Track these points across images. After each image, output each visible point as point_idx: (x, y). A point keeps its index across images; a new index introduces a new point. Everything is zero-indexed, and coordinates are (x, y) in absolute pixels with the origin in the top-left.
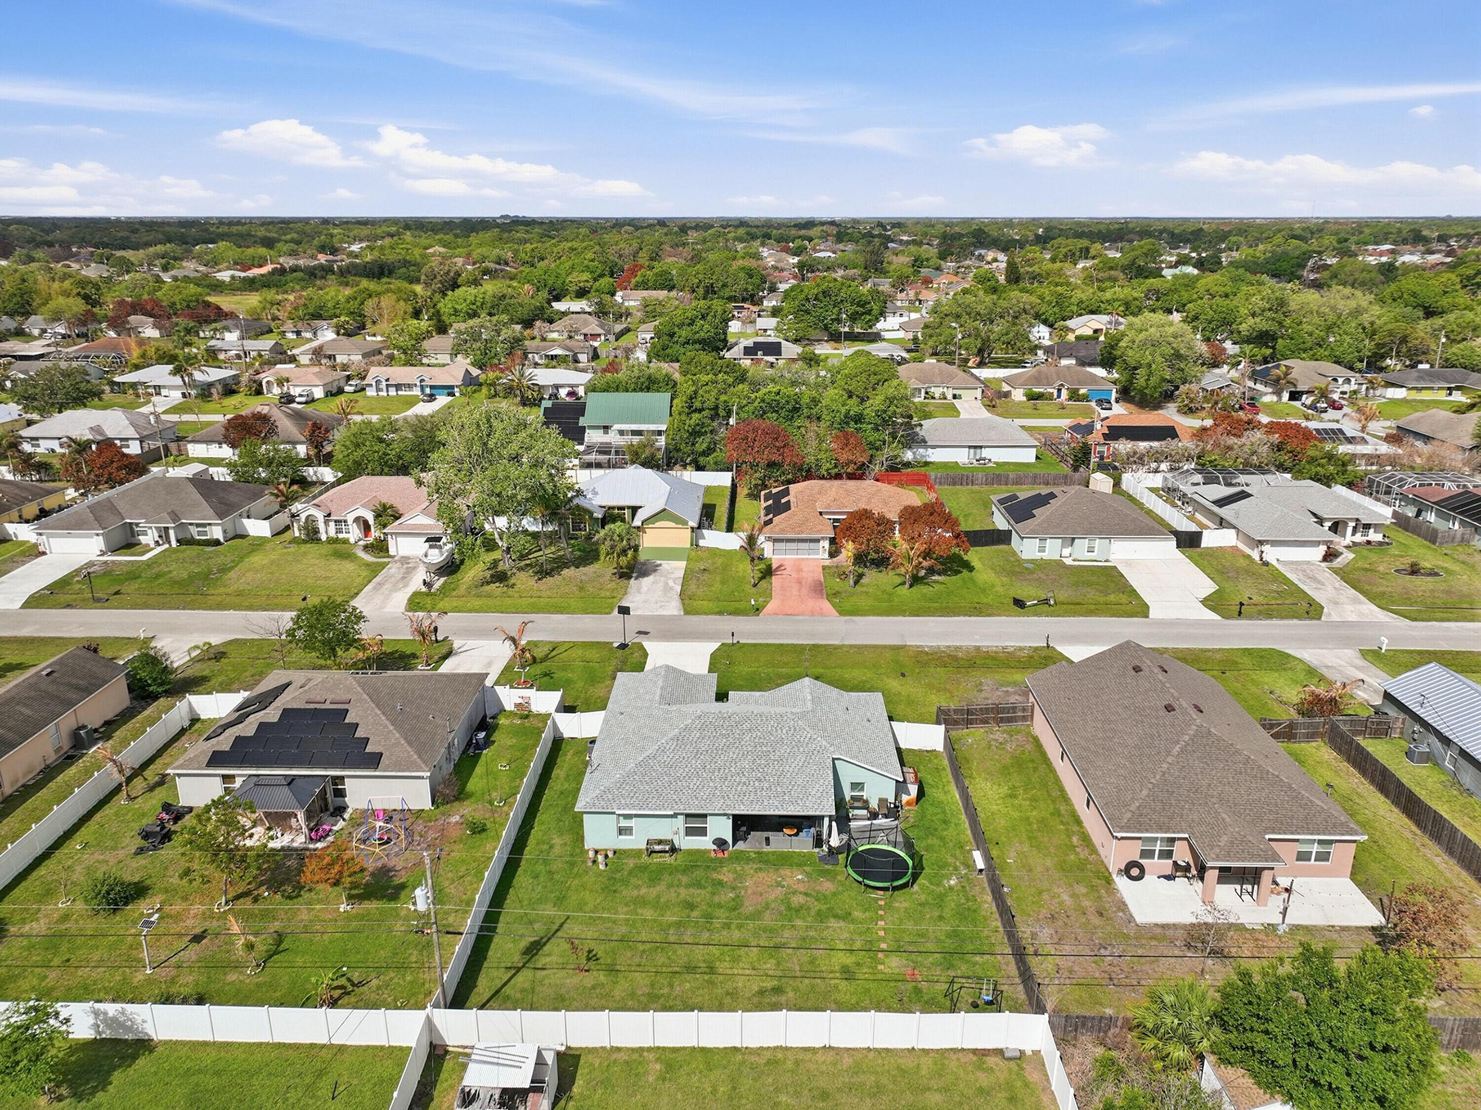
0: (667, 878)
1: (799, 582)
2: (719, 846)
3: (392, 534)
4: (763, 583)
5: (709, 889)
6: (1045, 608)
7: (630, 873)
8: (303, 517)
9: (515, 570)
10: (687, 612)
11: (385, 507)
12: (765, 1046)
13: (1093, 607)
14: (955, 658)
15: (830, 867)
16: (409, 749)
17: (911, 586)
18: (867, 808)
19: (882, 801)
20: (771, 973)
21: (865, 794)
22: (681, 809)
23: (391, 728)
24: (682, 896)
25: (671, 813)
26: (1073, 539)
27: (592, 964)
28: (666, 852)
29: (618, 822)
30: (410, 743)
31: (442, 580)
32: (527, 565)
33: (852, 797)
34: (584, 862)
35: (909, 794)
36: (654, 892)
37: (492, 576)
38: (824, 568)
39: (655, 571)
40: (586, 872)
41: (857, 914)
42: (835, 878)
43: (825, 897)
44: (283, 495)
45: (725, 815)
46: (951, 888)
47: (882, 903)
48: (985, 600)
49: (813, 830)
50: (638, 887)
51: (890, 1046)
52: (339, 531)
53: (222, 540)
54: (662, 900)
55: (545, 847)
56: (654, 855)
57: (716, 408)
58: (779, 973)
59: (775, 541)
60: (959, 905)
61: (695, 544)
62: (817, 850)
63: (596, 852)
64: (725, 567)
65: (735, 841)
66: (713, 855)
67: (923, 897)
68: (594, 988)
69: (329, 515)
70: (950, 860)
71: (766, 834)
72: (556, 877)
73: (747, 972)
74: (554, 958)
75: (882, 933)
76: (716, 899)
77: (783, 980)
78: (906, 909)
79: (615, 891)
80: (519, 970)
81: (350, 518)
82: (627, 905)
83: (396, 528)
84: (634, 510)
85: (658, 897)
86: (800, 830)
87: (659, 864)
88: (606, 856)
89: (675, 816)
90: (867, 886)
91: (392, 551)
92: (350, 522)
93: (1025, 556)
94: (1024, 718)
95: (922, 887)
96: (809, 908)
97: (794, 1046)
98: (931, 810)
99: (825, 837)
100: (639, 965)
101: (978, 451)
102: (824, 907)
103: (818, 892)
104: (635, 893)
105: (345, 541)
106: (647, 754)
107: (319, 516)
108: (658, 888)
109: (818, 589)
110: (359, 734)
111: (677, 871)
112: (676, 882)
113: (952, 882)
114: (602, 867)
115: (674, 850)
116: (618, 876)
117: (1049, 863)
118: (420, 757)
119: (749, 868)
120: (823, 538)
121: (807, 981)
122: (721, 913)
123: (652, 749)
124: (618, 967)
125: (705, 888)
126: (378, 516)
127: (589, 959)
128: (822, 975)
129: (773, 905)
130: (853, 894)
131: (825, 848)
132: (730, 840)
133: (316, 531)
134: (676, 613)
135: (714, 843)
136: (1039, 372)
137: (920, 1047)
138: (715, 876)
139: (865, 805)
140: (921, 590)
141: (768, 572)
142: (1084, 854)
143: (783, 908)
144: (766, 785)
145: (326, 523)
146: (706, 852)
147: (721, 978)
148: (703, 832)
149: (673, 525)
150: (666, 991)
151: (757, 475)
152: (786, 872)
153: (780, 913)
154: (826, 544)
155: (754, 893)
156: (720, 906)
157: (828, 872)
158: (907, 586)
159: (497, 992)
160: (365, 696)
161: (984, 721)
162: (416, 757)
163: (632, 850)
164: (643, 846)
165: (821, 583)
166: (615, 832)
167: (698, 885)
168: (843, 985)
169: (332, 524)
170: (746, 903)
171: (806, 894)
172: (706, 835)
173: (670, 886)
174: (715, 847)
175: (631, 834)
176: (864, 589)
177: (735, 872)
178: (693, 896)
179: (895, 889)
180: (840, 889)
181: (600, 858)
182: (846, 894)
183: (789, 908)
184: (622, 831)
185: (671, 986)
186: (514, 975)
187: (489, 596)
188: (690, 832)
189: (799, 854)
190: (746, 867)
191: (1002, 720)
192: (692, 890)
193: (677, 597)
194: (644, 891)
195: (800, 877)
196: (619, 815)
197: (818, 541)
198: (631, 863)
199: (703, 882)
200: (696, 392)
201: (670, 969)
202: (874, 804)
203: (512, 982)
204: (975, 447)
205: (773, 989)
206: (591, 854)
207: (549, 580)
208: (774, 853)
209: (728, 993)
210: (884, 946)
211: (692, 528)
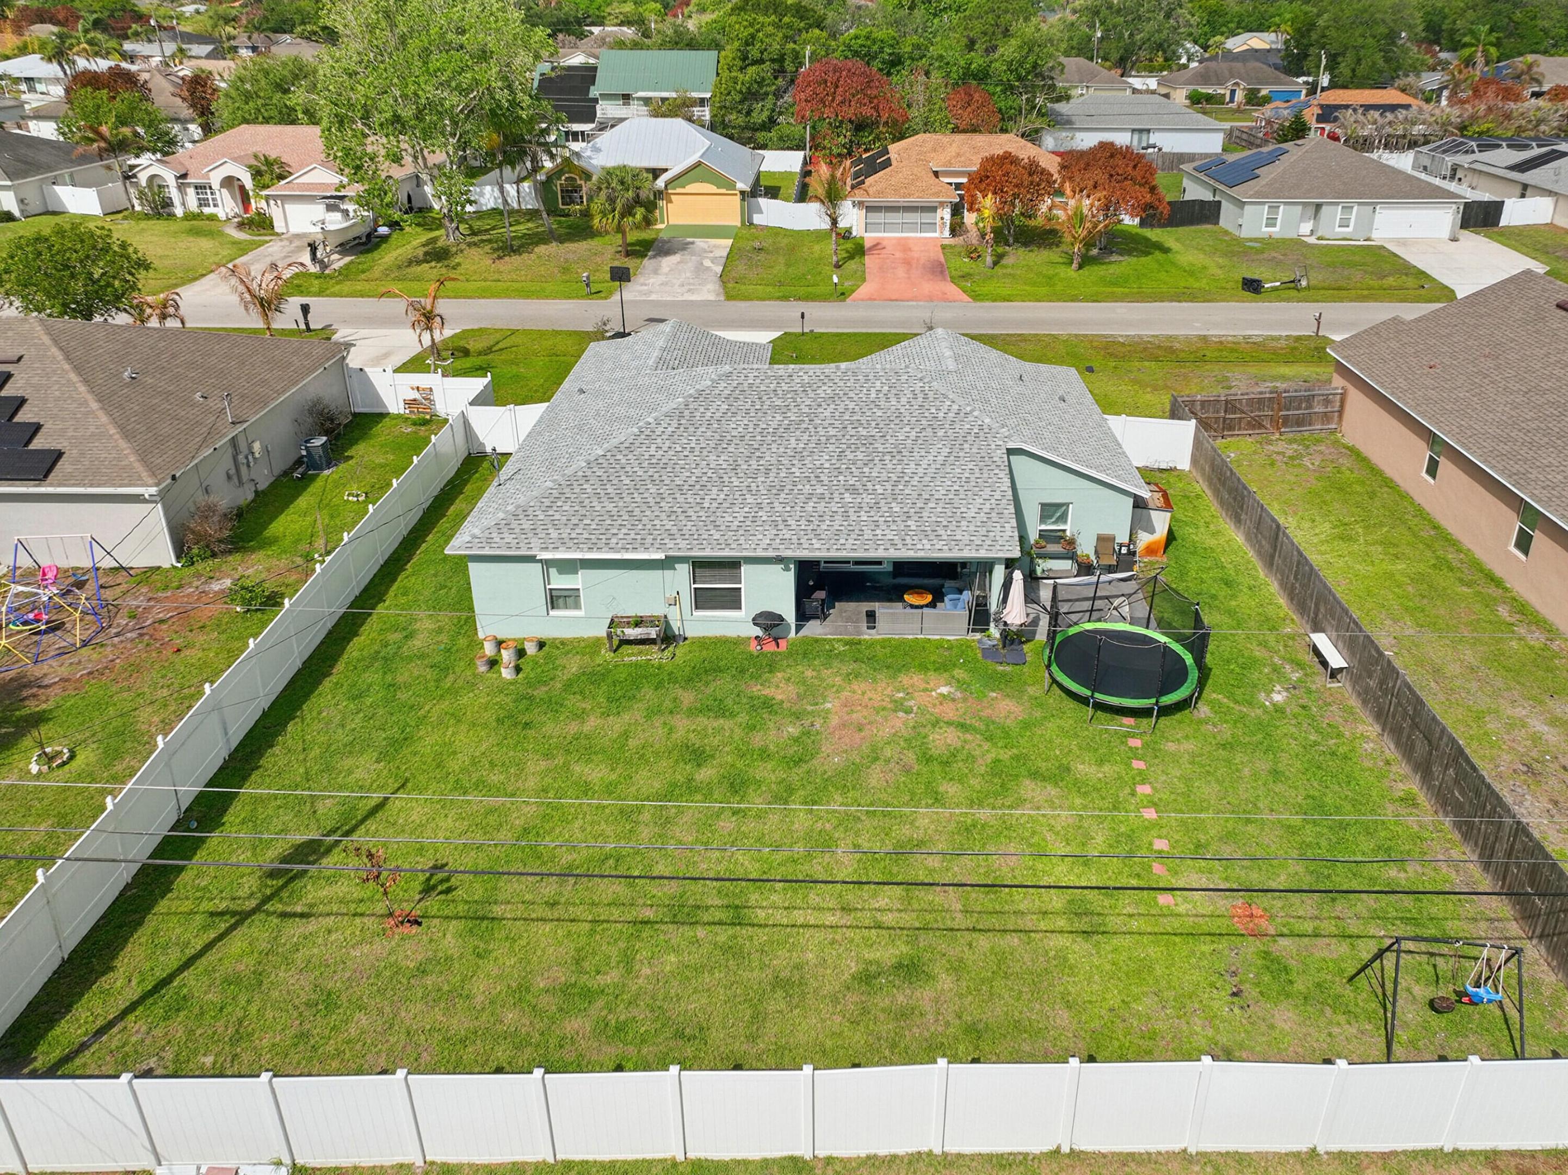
0: (648, 692)
1: (907, 263)
2: (766, 629)
3: (275, 198)
4: (852, 265)
5: (743, 718)
6: (1293, 293)
7: (568, 686)
8: (143, 178)
9: (463, 246)
10: (729, 297)
11: (268, 162)
12: (883, 1152)
13: (1365, 292)
14: (1171, 350)
15: (1009, 669)
16: (123, 444)
17: (1080, 267)
18: (1072, 556)
19: (1104, 541)
20: (888, 919)
21: (1069, 528)
22: (681, 548)
23: (94, 405)
24: (679, 735)
25: (661, 556)
26: (1318, 206)
27: (433, 904)
28: (652, 642)
29: (547, 579)
30: (127, 435)
31: (348, 259)
32: (483, 241)
33: (1043, 535)
34: (471, 663)
35: (1151, 530)
36: (616, 725)
37: (426, 254)
38: (944, 247)
39: (684, 249)
40: (472, 685)
41: (1085, 769)
42: (1022, 692)
43: (1006, 734)
44: (103, 138)
45: (779, 560)
46: (1279, 709)
47: (1135, 743)
48: (1196, 285)
49: (967, 595)
50: (580, 716)
51: (1243, 1148)
52: (203, 203)
53: (17, 213)
54: (632, 743)
55: (397, 636)
56: (626, 649)
57: (781, 59)
58: (909, 919)
59: (870, 209)
60: (1308, 747)
61: (748, 223)
62: (978, 636)
63: (499, 643)
64: (792, 249)
65: (803, 616)
66: (754, 648)
67: (1227, 732)
68: (422, 971)
69: (184, 176)
70: (1258, 653)
71: (866, 606)
72: (402, 696)
73: (830, 919)
74: (341, 889)
75: (1150, 814)
76: (757, 740)
77: (924, 940)
78: (1193, 755)
79: (527, 725)
80: (242, 917)
81: (215, 182)
82: (548, 756)
83: (284, 189)
84: (656, 173)
85: (626, 735)
86: (938, 597)
87: (637, 665)
88: (521, 653)
89: (668, 563)
90: (1099, 706)
91: (279, 226)
92: (216, 185)
93: (1245, 233)
94: (1326, 417)
95: (1216, 707)
96: (971, 758)
97: (967, 1150)
98: (1194, 565)
99: (993, 607)
100: (553, 905)
101: (1144, 137)
102: (1005, 755)
103: (989, 721)
104: (574, 728)
105: (213, 218)
106: (615, 442)
107: (169, 177)
108: (626, 717)
109: (938, 270)
110: (24, 416)
111: (672, 679)
112: (668, 704)
113: (1278, 698)
114: (507, 674)
115: (668, 638)
116: (540, 692)
117: (1469, 656)
118: (143, 460)
119: (832, 676)
120: (942, 204)
121: (983, 942)
122: (767, 772)
123: (623, 434)
124: (497, 910)
125: (733, 715)
126: (257, 174)
127: (428, 890)
128: (1021, 924)
129: (888, 752)
130: (1068, 724)
131: (994, 631)
132: (790, 615)
133: (168, 203)
134: (712, 297)
135: (756, 621)
136: (1207, 68)
137: (1335, 1147)
138: (757, 689)
139: (1069, 550)
140: (1094, 272)
141: (859, 251)
142: (1536, 639)
143: (910, 757)
144: (868, 499)
145: (181, 188)
146: (738, 642)
147: (762, 936)
148: (731, 600)
149: (712, 188)
150: (612, 977)
151: (841, 140)
152: (913, 679)
153: (907, 770)
154: (946, 213)
155: (843, 725)
156: (764, 754)
157: (1005, 680)
158: (1075, 265)
159: (165, 982)
160: (54, 351)
161: (1256, 424)
162: (132, 458)
163: (580, 640)
164: (601, 631)
165: (941, 265)
166: (540, 600)
167: (720, 710)
168: (1078, 949)
169: (191, 191)
170: (826, 749)
171: (962, 726)
172: (739, 607)
173: (651, 713)
174: (758, 632)
175: (577, 606)
176: (1009, 271)
177: (804, 682)
178: (703, 734)
179: (1166, 711)
180: (1038, 714)
181: (507, 655)
182: (1052, 725)
183: (927, 759)
184: (555, 599)
185: (628, 961)
186: (233, 928)
187: (417, 279)
188: (703, 600)
189: (939, 645)
190: (826, 673)
191: (1286, 421)
192: (702, 721)
193: (716, 279)
194: (592, 723)
195: (944, 690)
196: (547, 563)
197: (933, 209)
198: (573, 666)
199: (729, 702)
200: (753, 36)
201: (631, 915)
202: (1086, 548)
203: (212, 957)
204: (1141, 131)
205: (899, 966)
206: (489, 649)
207: (515, 260)
208: (884, 643)
209: (778, 983)
210: (1161, 845)
211: (742, 193)
